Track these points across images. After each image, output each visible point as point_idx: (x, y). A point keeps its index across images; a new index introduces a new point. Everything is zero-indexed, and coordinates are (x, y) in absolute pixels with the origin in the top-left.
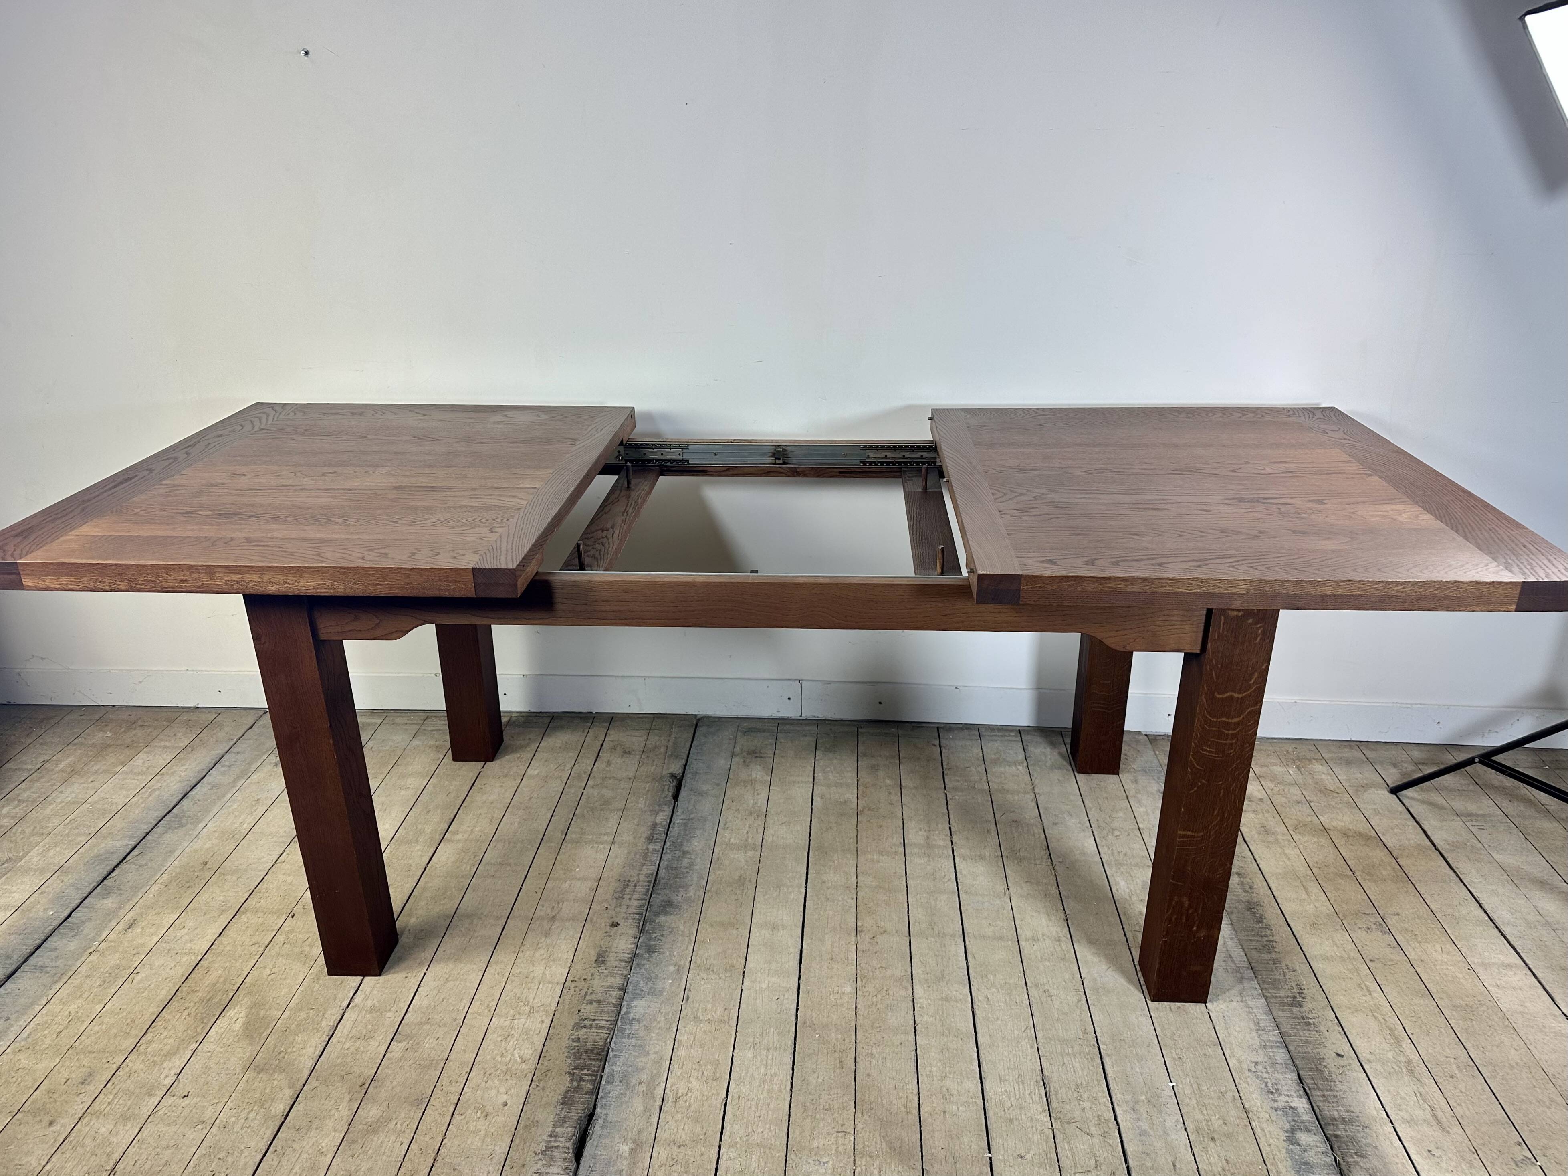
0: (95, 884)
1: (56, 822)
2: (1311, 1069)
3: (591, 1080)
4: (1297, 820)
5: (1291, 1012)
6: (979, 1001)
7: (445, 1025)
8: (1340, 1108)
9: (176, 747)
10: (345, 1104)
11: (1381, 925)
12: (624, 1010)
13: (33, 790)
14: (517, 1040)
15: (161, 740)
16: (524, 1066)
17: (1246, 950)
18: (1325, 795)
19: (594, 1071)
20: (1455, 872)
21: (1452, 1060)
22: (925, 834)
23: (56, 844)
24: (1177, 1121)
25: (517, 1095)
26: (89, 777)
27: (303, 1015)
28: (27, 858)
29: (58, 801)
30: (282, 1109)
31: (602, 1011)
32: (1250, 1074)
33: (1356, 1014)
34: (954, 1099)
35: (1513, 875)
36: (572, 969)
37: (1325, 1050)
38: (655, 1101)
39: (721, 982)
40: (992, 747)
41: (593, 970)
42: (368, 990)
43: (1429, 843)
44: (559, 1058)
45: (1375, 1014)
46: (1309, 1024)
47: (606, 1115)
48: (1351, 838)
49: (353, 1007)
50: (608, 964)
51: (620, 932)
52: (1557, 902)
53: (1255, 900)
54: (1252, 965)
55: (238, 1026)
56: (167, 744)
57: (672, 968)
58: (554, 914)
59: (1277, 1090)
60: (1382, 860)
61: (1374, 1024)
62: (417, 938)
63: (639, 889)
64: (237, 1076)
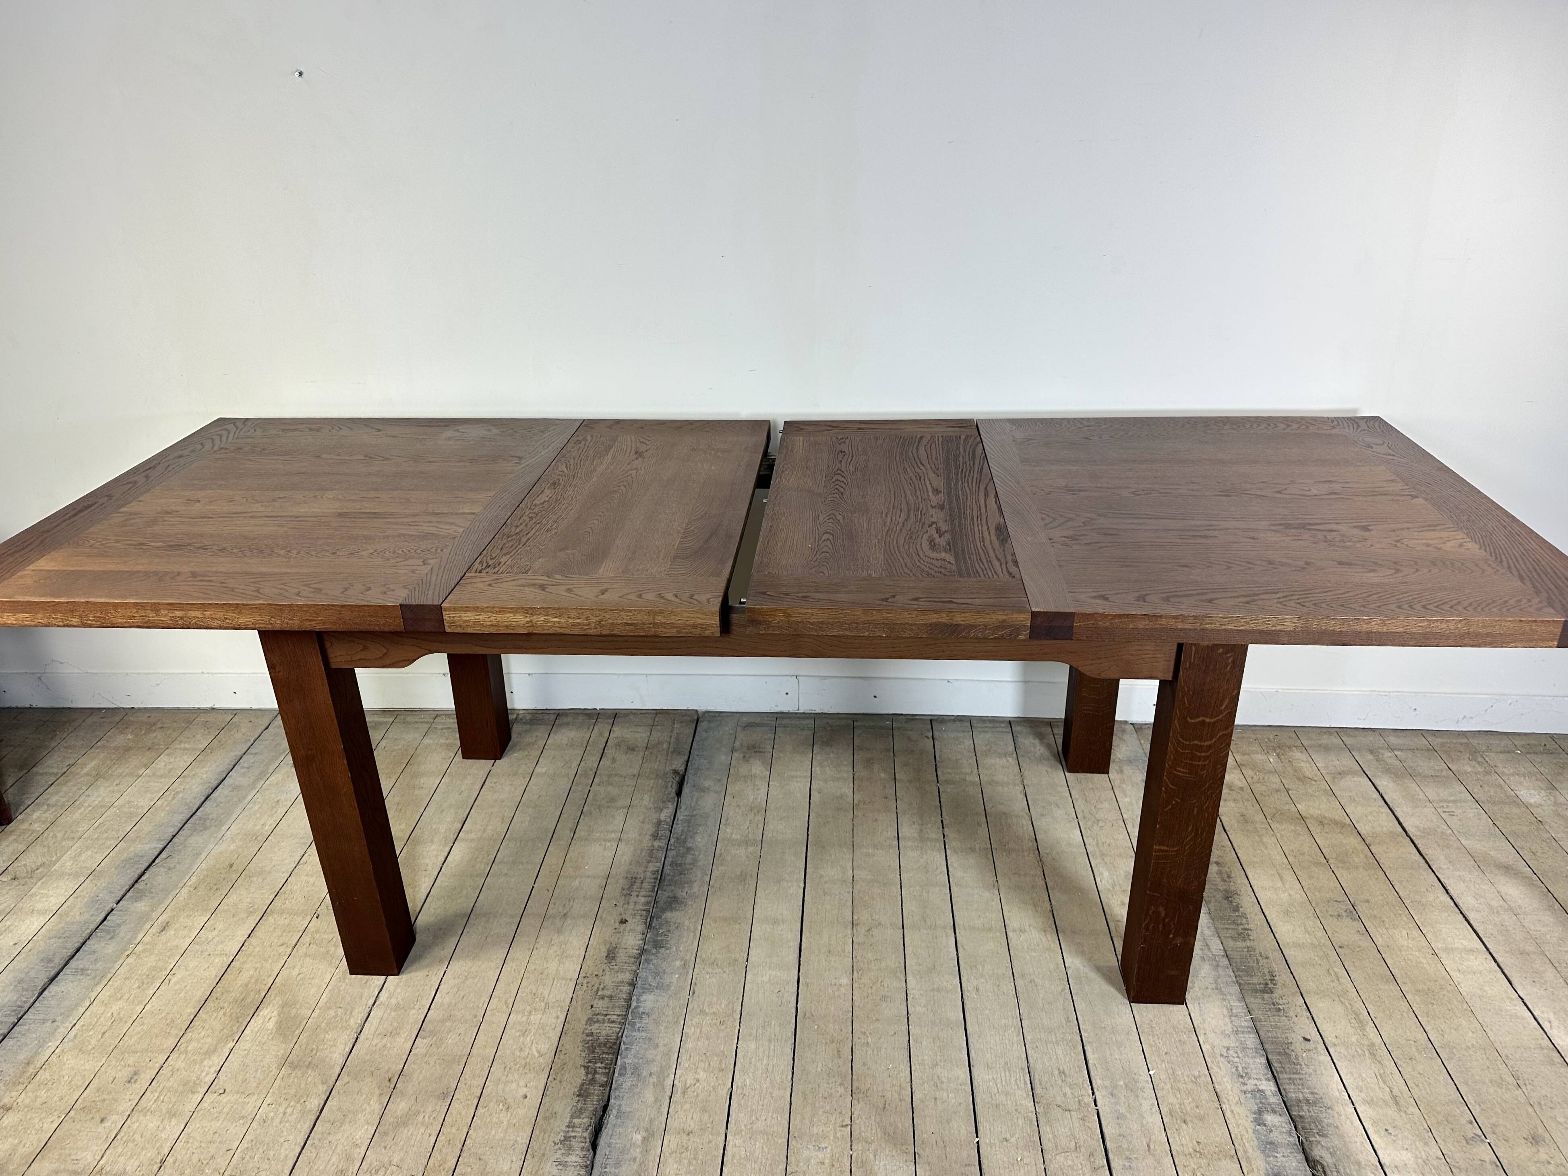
0: (127, 887)
1: (86, 827)
2: (1279, 1054)
3: (605, 1073)
4: (1276, 808)
5: (1263, 999)
6: (968, 991)
7: (466, 1022)
8: (1306, 1090)
9: (195, 749)
10: (375, 1098)
11: (1351, 912)
12: (634, 1004)
13: (61, 794)
14: (534, 1035)
15: (181, 742)
16: (541, 1060)
17: (1222, 938)
18: (1303, 782)
19: (607, 1064)
20: (1424, 858)
21: (1412, 1043)
22: (918, 827)
23: (88, 848)
24: (1152, 1105)
25: (536, 1087)
26: (114, 780)
27: (332, 1013)
28: (60, 862)
29: (86, 805)
30: (317, 1105)
31: (613, 1006)
32: (1222, 1059)
33: (1323, 999)
34: (944, 1086)
35: (1479, 861)
36: (584, 965)
37: (1293, 1035)
38: (665, 1092)
39: (725, 975)
40: (981, 739)
41: (604, 966)
42: (392, 988)
43: (1401, 830)
44: (575, 1053)
45: (1342, 999)
46: (1279, 1010)
47: (620, 1106)
48: (1326, 826)
49: (379, 1005)
50: (618, 960)
51: (628, 929)
52: (1520, 888)
53: (1233, 888)
54: (1228, 953)
55: (271, 1025)
56: (187, 746)
57: (678, 963)
58: (565, 911)
59: (1246, 1074)
60: (1355, 848)
61: (1340, 1009)
62: (436, 937)
63: (645, 885)
64: (273, 1073)
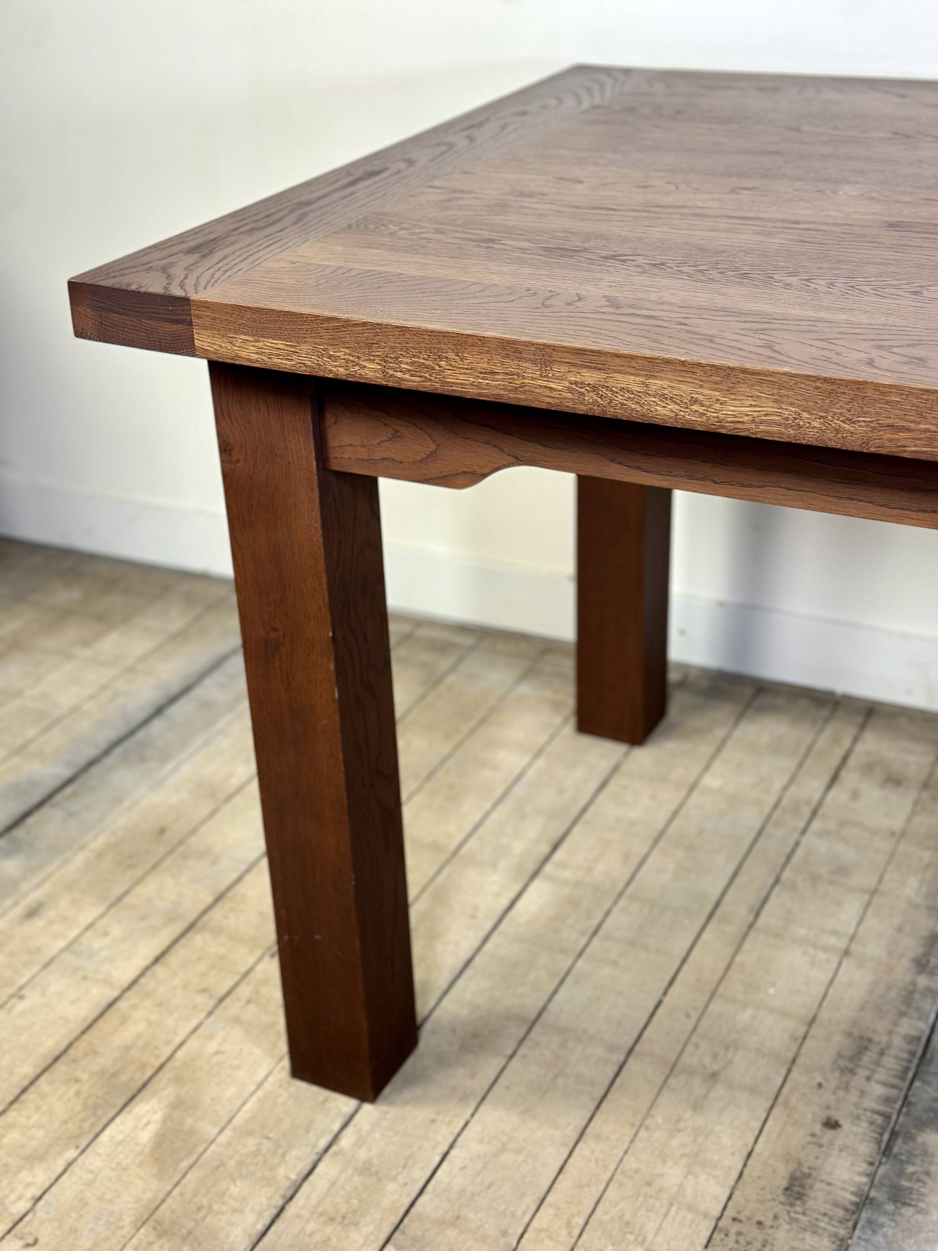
9: (162, 632)
27: (251, 1144)
36: (737, 1193)
41: (779, 1209)
42: (366, 1127)
49: (337, 1151)
50: (810, 1204)
51: (839, 1142)
55: (146, 1136)
56: (152, 624)
58: (716, 1067)
62: (464, 1048)
63: (889, 1062)
64: (123, 1232)
